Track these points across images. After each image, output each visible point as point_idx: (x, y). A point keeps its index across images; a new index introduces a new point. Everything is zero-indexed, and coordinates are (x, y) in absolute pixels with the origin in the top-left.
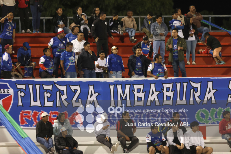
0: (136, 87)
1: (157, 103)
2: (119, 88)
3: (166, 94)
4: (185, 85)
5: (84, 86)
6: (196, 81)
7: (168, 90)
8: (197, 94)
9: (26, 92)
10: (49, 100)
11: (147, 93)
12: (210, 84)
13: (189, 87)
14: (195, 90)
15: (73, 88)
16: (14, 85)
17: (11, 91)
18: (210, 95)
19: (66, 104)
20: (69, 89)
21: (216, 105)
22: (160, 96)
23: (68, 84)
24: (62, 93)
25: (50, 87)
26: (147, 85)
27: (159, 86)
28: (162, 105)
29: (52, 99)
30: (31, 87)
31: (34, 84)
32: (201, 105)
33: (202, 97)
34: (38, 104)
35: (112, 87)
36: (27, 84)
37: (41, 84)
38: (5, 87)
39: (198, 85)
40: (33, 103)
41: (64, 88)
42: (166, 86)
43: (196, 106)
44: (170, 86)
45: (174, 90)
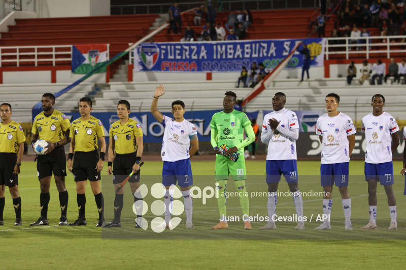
0: (229, 46)
1: (241, 56)
2: (219, 47)
3: (246, 50)
4: (258, 45)
5: (199, 46)
6: (264, 42)
7: (247, 48)
8: (265, 50)
9: (166, 50)
10: (179, 55)
11: (235, 49)
12: (273, 44)
13: (260, 46)
14: (264, 48)
15: (192, 47)
16: (159, 46)
17: (158, 50)
18: (273, 51)
19: (188, 57)
20: (190, 48)
21: (275, 58)
22: (243, 52)
23: (189, 45)
24: (186, 50)
25: (179, 47)
26: (235, 45)
27: (242, 45)
28: (243, 58)
29: (181, 54)
30: (169, 47)
31: (171, 45)
32: (267, 57)
33: (267, 52)
34: (172, 57)
35: (215, 47)
36: (167, 45)
37: (175, 45)
38: (154, 47)
39: (265, 45)
40: (170, 57)
41: (187, 48)
42: (246, 46)
43: (264, 58)
44: (248, 45)
45: (251, 48)
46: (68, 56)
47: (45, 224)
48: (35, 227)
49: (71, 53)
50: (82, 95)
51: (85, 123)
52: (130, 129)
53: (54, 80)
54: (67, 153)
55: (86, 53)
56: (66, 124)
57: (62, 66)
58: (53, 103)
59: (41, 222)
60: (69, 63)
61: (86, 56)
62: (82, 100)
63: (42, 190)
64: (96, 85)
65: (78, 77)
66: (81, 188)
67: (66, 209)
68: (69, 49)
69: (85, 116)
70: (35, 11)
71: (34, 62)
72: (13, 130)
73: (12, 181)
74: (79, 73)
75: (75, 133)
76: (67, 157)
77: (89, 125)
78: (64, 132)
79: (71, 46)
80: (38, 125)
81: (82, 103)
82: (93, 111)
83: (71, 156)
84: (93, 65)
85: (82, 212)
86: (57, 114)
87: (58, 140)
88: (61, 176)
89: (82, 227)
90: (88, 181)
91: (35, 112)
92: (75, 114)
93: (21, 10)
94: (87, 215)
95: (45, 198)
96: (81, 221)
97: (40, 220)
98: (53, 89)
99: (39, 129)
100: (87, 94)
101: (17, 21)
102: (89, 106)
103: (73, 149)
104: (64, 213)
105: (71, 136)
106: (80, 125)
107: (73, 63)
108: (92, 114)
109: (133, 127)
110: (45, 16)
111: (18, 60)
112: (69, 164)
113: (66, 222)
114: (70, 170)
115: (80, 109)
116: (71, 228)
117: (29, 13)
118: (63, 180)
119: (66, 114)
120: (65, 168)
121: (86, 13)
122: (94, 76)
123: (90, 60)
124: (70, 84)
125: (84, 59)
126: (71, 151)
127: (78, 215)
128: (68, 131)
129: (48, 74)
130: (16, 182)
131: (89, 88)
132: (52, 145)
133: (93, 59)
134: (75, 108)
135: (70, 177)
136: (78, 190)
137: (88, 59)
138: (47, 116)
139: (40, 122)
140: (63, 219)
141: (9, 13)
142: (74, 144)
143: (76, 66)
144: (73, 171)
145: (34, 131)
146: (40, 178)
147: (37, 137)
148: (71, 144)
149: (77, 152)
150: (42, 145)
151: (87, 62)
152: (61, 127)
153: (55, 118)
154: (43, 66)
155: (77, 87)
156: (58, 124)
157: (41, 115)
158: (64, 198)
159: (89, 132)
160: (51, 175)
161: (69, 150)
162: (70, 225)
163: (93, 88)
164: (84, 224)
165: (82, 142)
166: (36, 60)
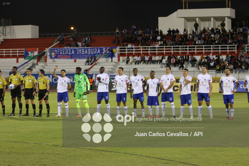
0: (83, 50)
1: (87, 53)
2: (79, 50)
3: (89, 51)
4: (93, 49)
5: (71, 50)
6: (96, 48)
7: (89, 50)
8: (96, 51)
9: (59, 51)
10: (64, 52)
11: (85, 51)
12: (99, 49)
13: (94, 50)
14: (95, 50)
15: (69, 50)
16: (57, 49)
17: (56, 51)
18: (99, 51)
19: (67, 53)
20: (68, 50)
21: (100, 54)
22: (88, 52)
23: (68, 49)
24: (67, 51)
25: (64, 50)
26: (85, 49)
27: (88, 49)
28: (88, 54)
29: (65, 52)
30: (60, 50)
31: (61, 49)
32: (97, 54)
33: (97, 52)
34: (62, 53)
35: (77, 50)
36: (59, 49)
37: (62, 49)
38: (55, 50)
39: (96, 49)
40: (61, 53)
41: (67, 50)
42: (89, 49)
43: (96, 54)
44: (90, 49)
45: (91, 50)
46: (23, 53)
47: (14, 115)
48: (10, 116)
49: (24, 52)
50: (28, 67)
51: (29, 78)
52: (44, 80)
53: (17, 62)
54: (22, 89)
55: (29, 52)
56: (21, 78)
57: (21, 56)
58: (17, 70)
59: (12, 115)
60: (23, 55)
61: (30, 53)
62: (28, 69)
63: (13, 103)
64: (33, 64)
65: (26, 61)
66: (27, 102)
67: (21, 110)
68: (23, 50)
69: (29, 75)
70: (11, 36)
71: (10, 55)
72: (2, 80)
73: (1, 99)
74: (27, 59)
75: (25, 82)
76: (22, 90)
77: (30, 79)
78: (20, 81)
79: (24, 49)
80: (11, 79)
81: (28, 70)
82: (32, 73)
83: (23, 90)
84: (32, 56)
85: (27, 111)
86: (18, 74)
87: (18, 84)
88: (20, 98)
89: (27, 116)
90: (30, 99)
91: (10, 73)
92: (25, 75)
93: (6, 36)
94: (29, 112)
95: (14, 106)
96: (27, 114)
97: (12, 114)
98: (17, 65)
99: (11, 80)
100: (30, 67)
101: (4, 40)
102: (30, 72)
103: (24, 87)
104: (21, 111)
105: (23, 82)
106: (27, 78)
107: (25, 55)
108: (31, 74)
109: (46, 79)
110: (14, 38)
111: (4, 54)
112: (23, 93)
113: (21, 115)
114: (23, 95)
115: (27, 72)
116: (23, 117)
117: (8, 37)
118: (20, 99)
119: (22, 74)
120: (21, 95)
121: (30, 37)
122: (32, 60)
123: (31, 54)
124: (23, 63)
125: (29, 54)
126: (23, 88)
127: (26, 112)
128: (22, 81)
129: (15, 59)
130: (3, 100)
131: (31, 65)
132: (16, 86)
133: (32, 54)
134: (25, 72)
135: (23, 98)
136: (26, 103)
137: (30, 54)
138: (14, 75)
139: (12, 77)
140: (20, 113)
141: (1, 37)
142: (24, 85)
143: (26, 57)
144: (24, 96)
145: (10, 81)
146: (12, 98)
147: (11, 83)
148: (23, 85)
149: (26, 89)
150: (12, 86)
151: (30, 55)
152: (20, 79)
153: (17, 76)
154: (14, 57)
155: (26, 64)
156: (18, 78)
157: (12, 75)
158: (21, 106)
159: (30, 81)
160: (16, 97)
161: (22, 88)
162: (23, 116)
163: (32, 65)
164: (28, 115)
165: (28, 85)
166: (11, 54)
